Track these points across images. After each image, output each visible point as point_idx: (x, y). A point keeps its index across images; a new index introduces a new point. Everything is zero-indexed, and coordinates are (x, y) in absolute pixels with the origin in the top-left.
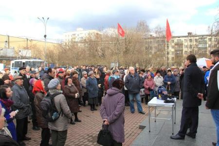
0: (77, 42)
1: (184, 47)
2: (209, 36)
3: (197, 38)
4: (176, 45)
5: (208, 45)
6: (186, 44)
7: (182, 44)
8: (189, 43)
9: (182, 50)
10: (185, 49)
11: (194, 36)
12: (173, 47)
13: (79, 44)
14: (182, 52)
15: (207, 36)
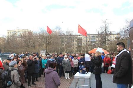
0: (16, 37)
1: (83, 41)
2: (97, 35)
3: (90, 36)
4: (78, 40)
5: (96, 40)
6: (84, 39)
7: (82, 39)
8: (86, 39)
9: (82, 43)
10: (83, 42)
11: (88, 35)
12: (76, 41)
13: (18, 38)
14: (82, 44)
15: (96, 35)
